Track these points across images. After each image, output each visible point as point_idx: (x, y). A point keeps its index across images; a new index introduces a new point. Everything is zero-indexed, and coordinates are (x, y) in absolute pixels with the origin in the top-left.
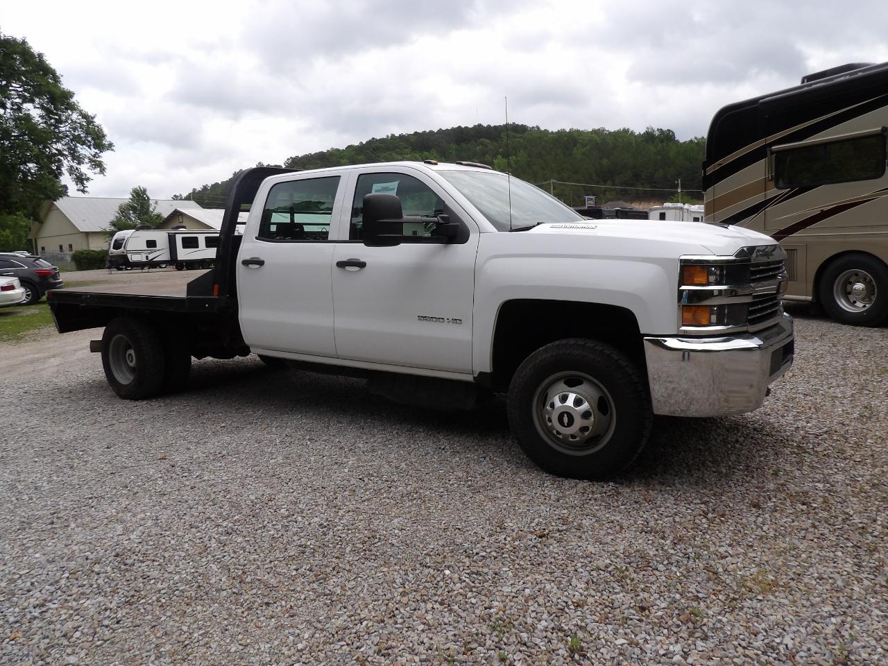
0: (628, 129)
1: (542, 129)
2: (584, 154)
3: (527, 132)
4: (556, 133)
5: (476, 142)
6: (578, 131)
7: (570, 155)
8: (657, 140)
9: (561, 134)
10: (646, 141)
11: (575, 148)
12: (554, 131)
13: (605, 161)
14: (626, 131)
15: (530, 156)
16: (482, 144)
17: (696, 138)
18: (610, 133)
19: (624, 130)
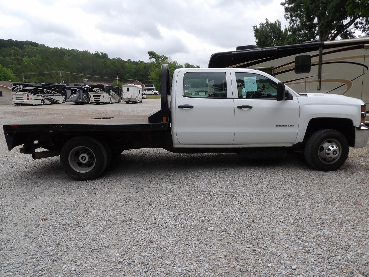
0: (87, 51)
1: (46, 46)
2: (69, 60)
3: (39, 46)
4: (53, 49)
5: (10, 48)
6: (64, 49)
7: (63, 59)
8: (101, 57)
9: (56, 49)
10: (96, 57)
11: (64, 57)
12: (53, 48)
13: (80, 64)
14: (86, 52)
15: (42, 58)
16: (14, 49)
17: (117, 58)
18: (80, 52)
19: (86, 51)
